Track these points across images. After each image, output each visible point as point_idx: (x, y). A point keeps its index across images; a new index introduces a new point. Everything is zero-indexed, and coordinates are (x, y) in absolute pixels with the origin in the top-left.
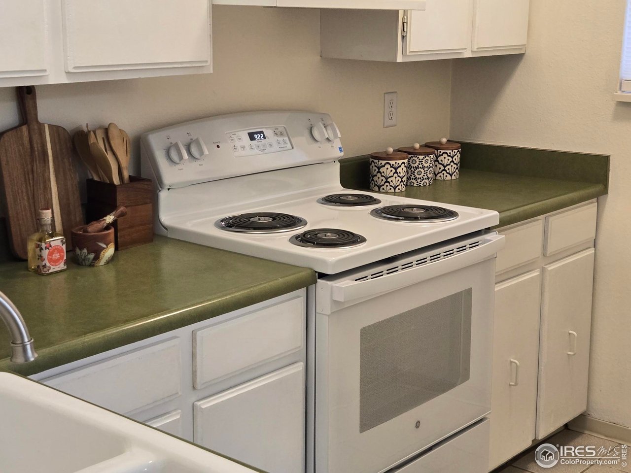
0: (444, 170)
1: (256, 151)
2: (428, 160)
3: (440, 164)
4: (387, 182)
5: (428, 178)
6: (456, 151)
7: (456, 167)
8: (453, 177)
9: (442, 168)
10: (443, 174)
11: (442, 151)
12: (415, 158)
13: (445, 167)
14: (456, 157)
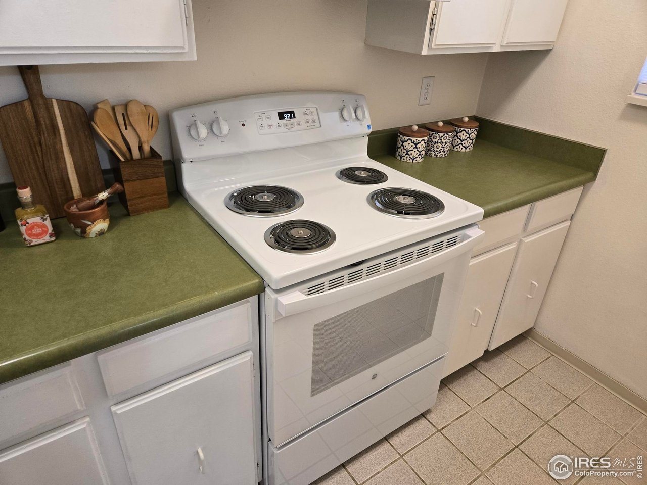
0: (461, 144)
1: (283, 129)
2: (446, 137)
3: (458, 138)
4: (407, 154)
5: (444, 152)
6: (474, 130)
7: (471, 142)
8: (468, 150)
9: (460, 142)
10: (460, 147)
11: (462, 129)
12: (436, 135)
13: (462, 141)
14: (472, 134)
